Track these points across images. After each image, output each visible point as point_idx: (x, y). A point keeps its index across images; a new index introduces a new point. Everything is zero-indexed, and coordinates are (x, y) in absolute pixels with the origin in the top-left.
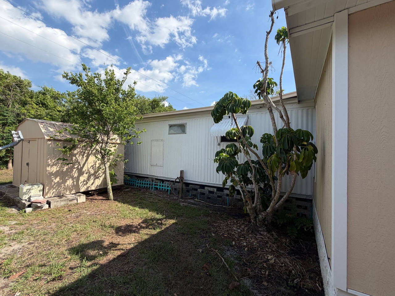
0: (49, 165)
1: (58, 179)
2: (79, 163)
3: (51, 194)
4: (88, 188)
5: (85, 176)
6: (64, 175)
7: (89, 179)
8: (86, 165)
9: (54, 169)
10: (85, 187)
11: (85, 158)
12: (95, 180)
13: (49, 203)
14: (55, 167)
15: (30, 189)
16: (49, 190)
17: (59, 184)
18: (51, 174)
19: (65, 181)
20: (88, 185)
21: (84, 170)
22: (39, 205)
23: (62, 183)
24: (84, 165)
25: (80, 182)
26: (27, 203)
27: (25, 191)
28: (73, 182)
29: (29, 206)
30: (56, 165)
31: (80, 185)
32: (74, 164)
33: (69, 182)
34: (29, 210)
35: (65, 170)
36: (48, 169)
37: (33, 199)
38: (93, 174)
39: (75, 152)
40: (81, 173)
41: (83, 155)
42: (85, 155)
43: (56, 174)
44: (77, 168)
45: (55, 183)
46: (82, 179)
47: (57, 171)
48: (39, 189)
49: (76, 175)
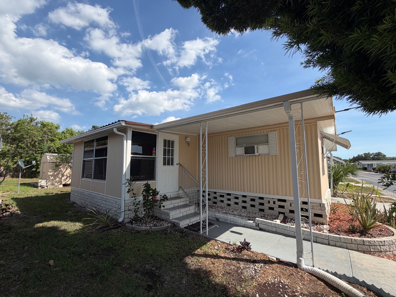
0: (49, 172)
1: (52, 178)
2: (62, 171)
3: (49, 183)
4: (66, 183)
5: (65, 177)
6: (55, 176)
7: (67, 178)
8: (65, 172)
9: (51, 173)
10: (65, 182)
11: (65, 170)
12: (69, 179)
13: (47, 186)
14: (52, 173)
15: (41, 181)
16: (49, 182)
17: (53, 180)
18: (50, 175)
19: (55, 179)
20: (66, 181)
21: (64, 174)
22: (43, 186)
23: (54, 179)
24: (64, 172)
25: (62, 180)
26: (40, 186)
27: (39, 182)
28: (59, 180)
29: (40, 187)
30: (52, 172)
31: (62, 181)
32: (60, 172)
33: (58, 179)
34: (40, 188)
35: (56, 174)
36: (49, 173)
37: (42, 185)
38: (69, 177)
39: (61, 167)
40: (63, 176)
41: (64, 168)
42: (65, 168)
43: (52, 176)
44: (61, 173)
45: (51, 179)
46: (63, 178)
47: (52, 174)
48: (45, 181)
49: (60, 177)
